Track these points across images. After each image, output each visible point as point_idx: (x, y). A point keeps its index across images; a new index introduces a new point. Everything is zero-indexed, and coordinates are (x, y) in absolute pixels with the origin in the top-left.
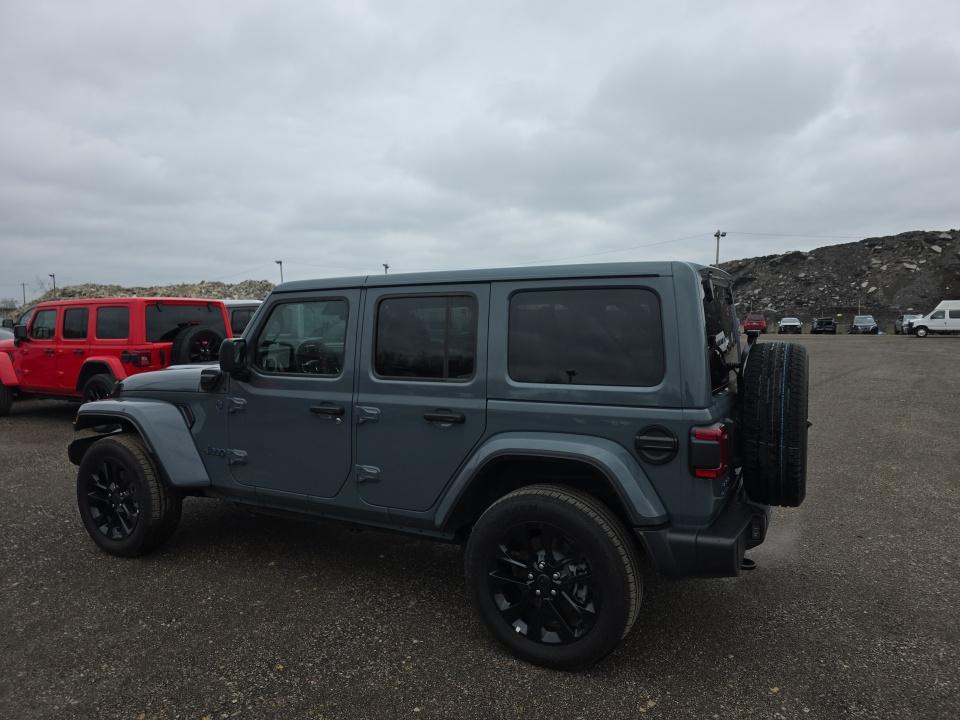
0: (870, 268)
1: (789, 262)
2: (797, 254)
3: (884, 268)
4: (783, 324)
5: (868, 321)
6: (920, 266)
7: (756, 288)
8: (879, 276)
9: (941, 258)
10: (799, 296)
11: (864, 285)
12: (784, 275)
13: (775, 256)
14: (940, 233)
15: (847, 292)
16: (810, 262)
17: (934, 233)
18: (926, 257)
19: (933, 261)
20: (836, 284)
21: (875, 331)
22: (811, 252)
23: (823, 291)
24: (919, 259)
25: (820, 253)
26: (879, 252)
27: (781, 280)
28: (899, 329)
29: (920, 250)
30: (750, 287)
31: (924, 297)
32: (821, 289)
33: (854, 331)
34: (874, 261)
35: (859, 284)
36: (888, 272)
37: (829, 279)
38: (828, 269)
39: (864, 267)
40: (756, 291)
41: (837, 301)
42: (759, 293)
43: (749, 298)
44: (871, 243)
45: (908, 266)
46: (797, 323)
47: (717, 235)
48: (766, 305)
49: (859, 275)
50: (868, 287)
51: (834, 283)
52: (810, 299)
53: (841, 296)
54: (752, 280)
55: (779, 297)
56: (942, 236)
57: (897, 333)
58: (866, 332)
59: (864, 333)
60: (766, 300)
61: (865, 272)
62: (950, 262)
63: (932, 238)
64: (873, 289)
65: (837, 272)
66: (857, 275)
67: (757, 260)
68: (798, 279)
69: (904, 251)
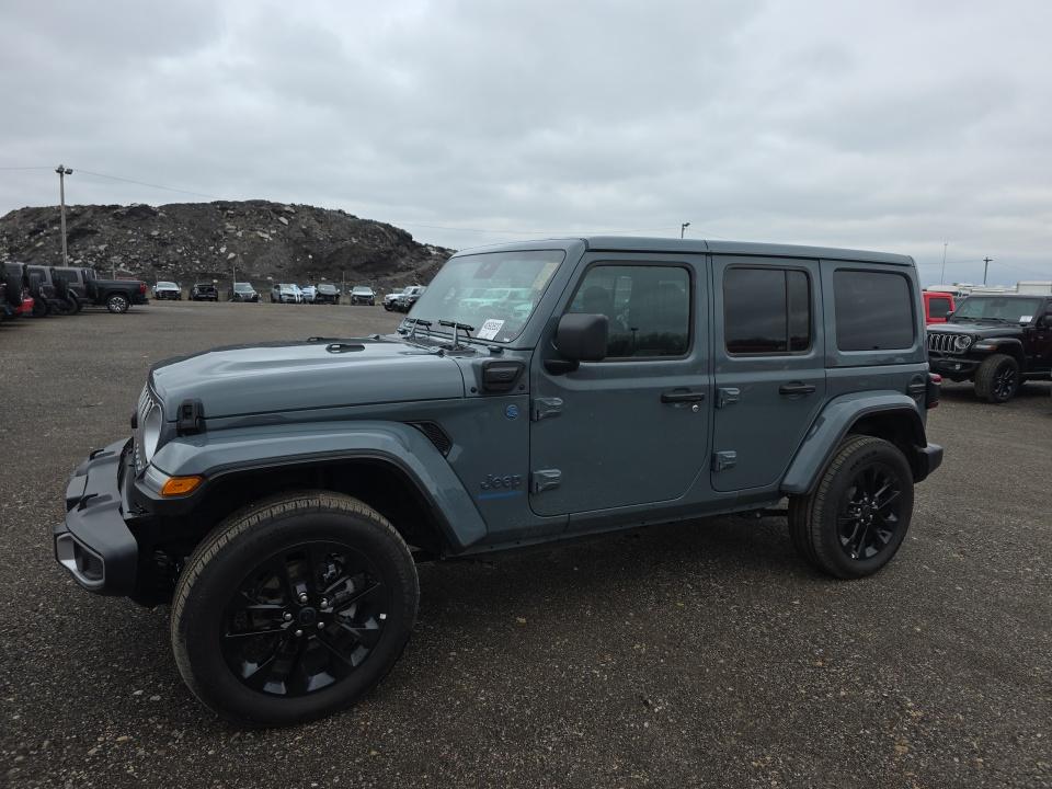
0: (225, 233)
1: (137, 216)
2: (145, 208)
3: (240, 234)
4: (158, 289)
5: (247, 289)
6: (272, 236)
7: (101, 243)
8: (236, 242)
9: (289, 229)
10: (155, 257)
11: (223, 250)
12: (134, 230)
13: (116, 207)
14: (284, 205)
15: (207, 257)
16: (162, 219)
17: (279, 205)
18: (277, 228)
19: (282, 232)
20: (194, 247)
21: (255, 299)
22: (161, 208)
23: (181, 254)
24: (270, 229)
25: (171, 209)
26: (232, 217)
27: (131, 236)
28: (277, 298)
29: (269, 219)
30: (92, 241)
31: (280, 267)
32: (180, 251)
33: (236, 298)
34: (228, 226)
35: (218, 249)
36: (243, 239)
37: (186, 240)
38: (183, 229)
39: (219, 231)
40: (102, 248)
41: (198, 265)
42: (106, 250)
43: (93, 254)
44: (223, 206)
45: (261, 234)
46: (176, 289)
47: (60, 171)
48: (117, 265)
49: (216, 239)
50: (227, 252)
51: (192, 244)
52: (168, 261)
53: (201, 260)
54: (94, 232)
55: (132, 257)
56: (287, 209)
57: (274, 301)
58: (248, 300)
59: (246, 301)
60: (116, 259)
61: (221, 236)
62: (297, 235)
63: (277, 209)
64: (231, 255)
65: (193, 233)
66: (215, 240)
67: (95, 209)
68: (151, 238)
69: (255, 219)
